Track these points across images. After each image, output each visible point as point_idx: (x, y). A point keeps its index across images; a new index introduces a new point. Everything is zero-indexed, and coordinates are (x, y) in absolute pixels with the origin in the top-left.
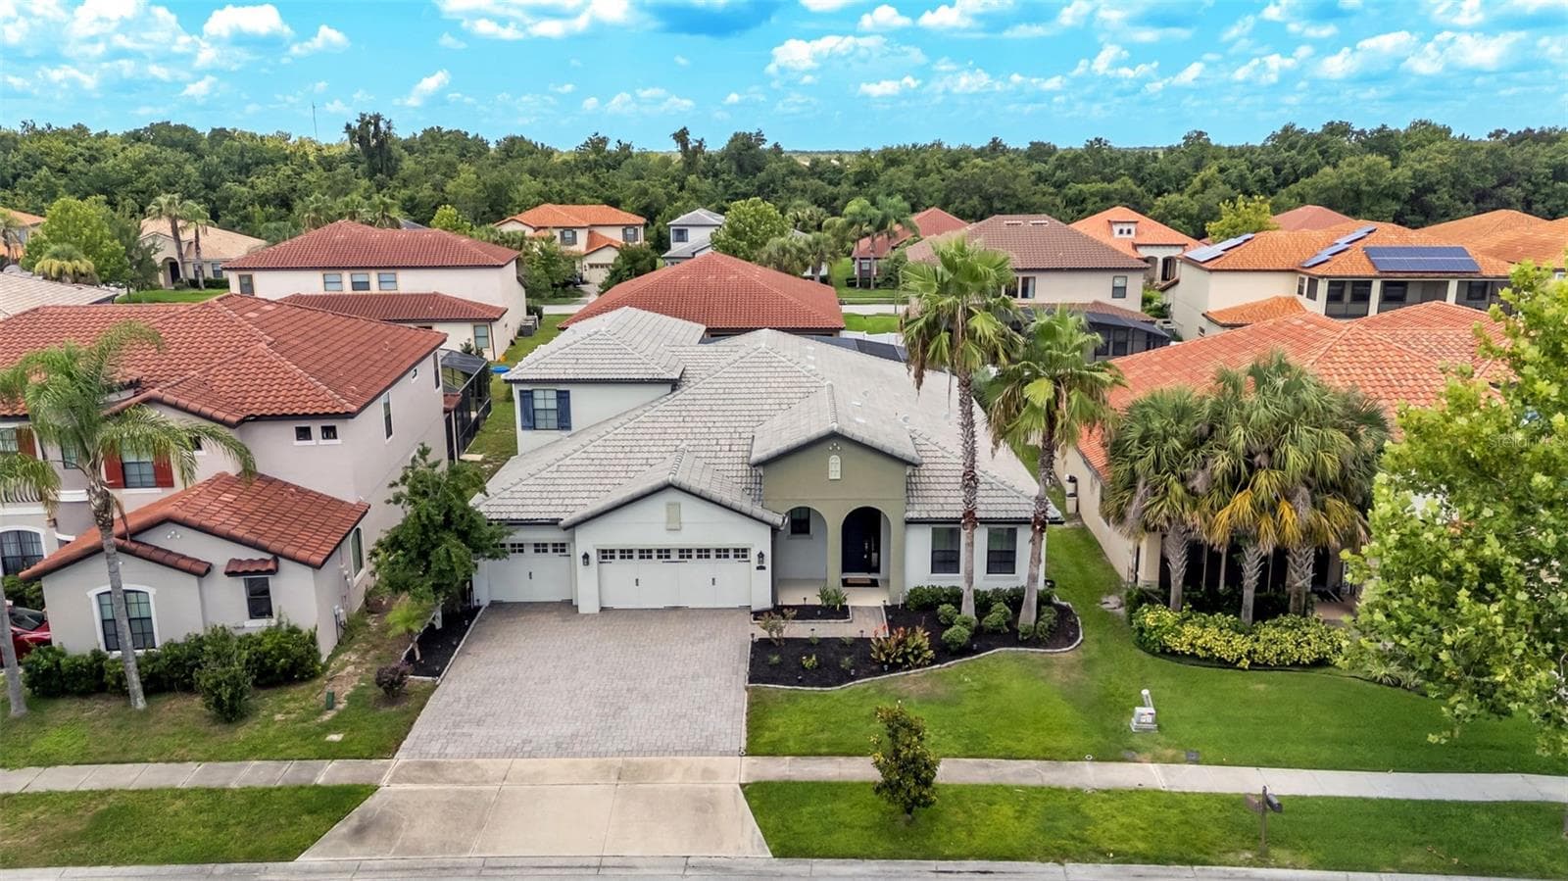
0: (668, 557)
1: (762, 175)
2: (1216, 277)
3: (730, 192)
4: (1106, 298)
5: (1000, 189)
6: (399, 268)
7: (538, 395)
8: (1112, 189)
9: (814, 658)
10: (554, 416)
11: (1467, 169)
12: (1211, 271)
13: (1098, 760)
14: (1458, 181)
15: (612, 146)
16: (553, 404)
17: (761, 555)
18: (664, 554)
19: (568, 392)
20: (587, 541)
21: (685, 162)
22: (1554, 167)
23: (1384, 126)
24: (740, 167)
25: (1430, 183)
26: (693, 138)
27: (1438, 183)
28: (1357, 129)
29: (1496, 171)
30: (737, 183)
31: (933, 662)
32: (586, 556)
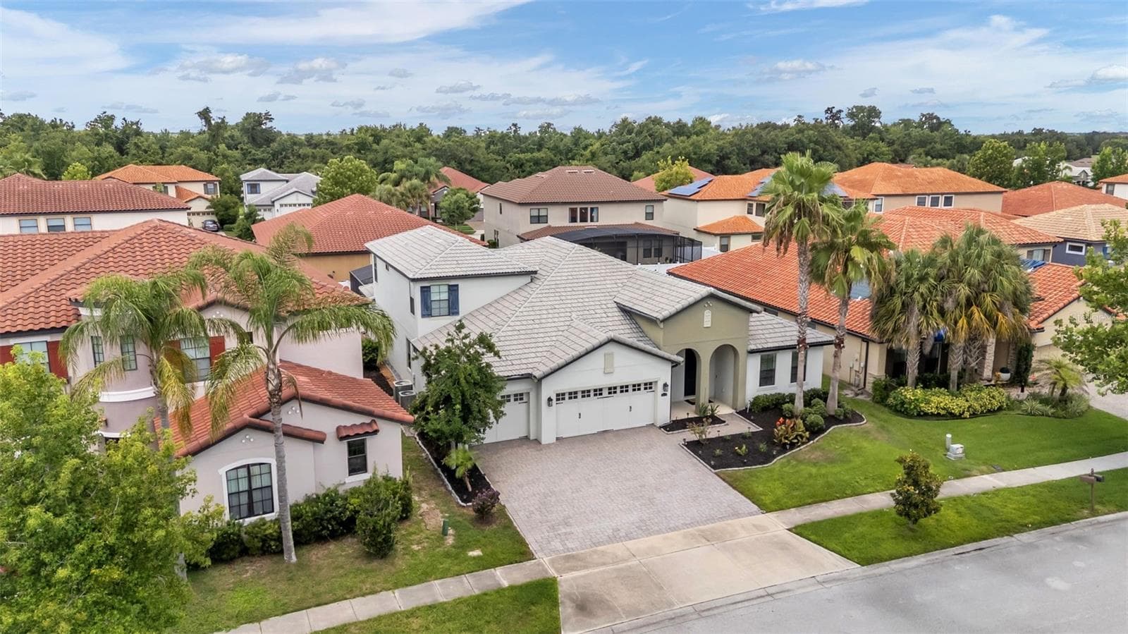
0: (601, 394)
1: (274, 145)
2: (700, 205)
3: (249, 158)
4: (642, 220)
5: (469, 156)
6: (95, 212)
7: (434, 289)
8: (539, 157)
9: (744, 447)
10: (445, 305)
11: (744, 145)
12: (698, 201)
13: (957, 478)
14: (741, 152)
15: (118, 123)
16: (445, 296)
17: (665, 385)
18: (598, 392)
19: (457, 286)
20: (549, 389)
21: (210, 135)
22: (788, 143)
23: (680, 120)
24: (254, 139)
25: (727, 153)
26: (215, 117)
27: (730, 153)
28: (665, 121)
29: (759, 146)
30: (253, 151)
31: (809, 440)
32: (550, 400)
